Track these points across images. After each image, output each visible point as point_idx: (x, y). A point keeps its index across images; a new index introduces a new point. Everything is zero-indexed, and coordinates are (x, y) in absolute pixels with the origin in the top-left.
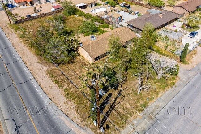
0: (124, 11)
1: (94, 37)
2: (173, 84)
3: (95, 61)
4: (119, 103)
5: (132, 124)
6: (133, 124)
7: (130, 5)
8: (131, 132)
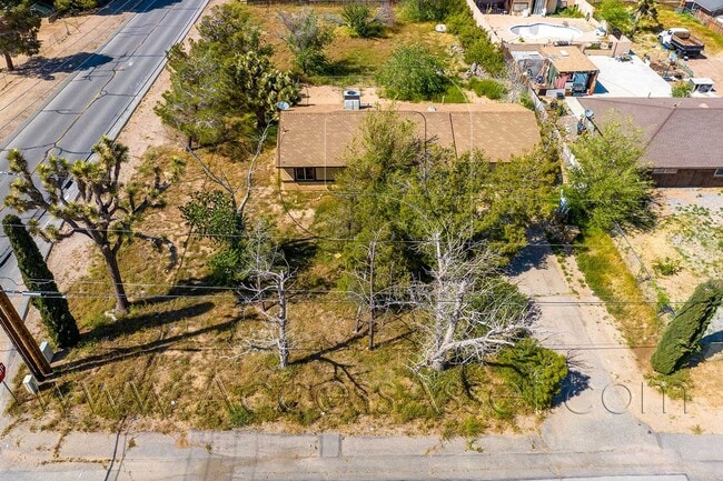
0: (648, 63)
1: (357, 98)
2: (477, 429)
3: (296, 181)
4: (188, 350)
5: (129, 438)
6: (132, 444)
7: (702, 47)
8: (95, 462)
